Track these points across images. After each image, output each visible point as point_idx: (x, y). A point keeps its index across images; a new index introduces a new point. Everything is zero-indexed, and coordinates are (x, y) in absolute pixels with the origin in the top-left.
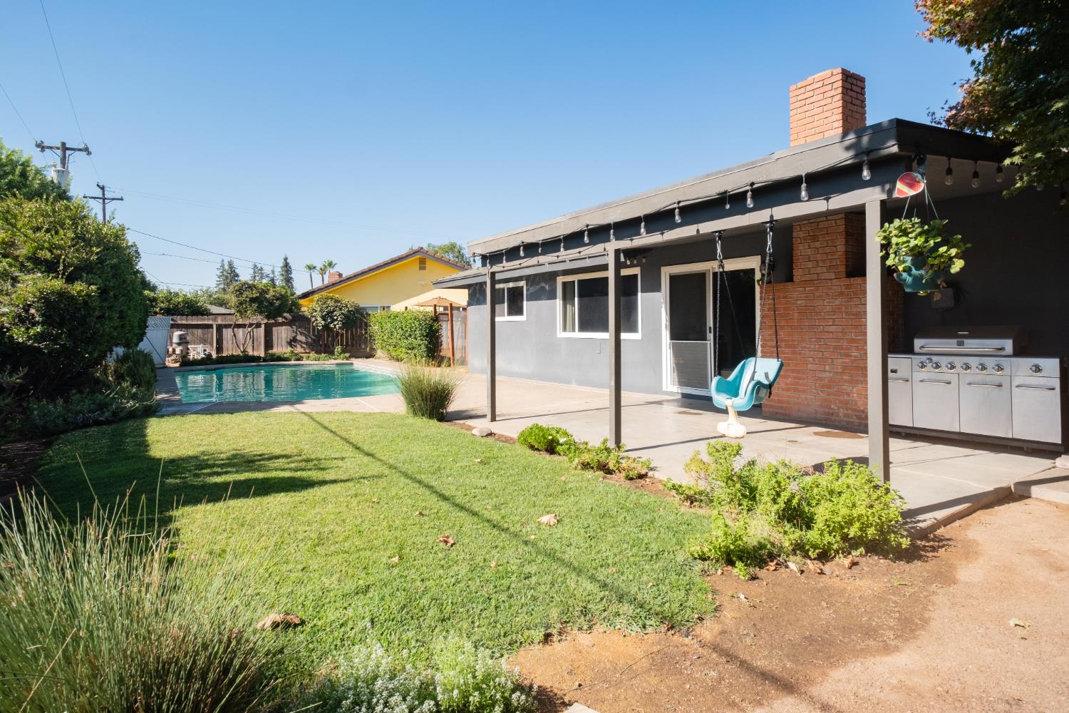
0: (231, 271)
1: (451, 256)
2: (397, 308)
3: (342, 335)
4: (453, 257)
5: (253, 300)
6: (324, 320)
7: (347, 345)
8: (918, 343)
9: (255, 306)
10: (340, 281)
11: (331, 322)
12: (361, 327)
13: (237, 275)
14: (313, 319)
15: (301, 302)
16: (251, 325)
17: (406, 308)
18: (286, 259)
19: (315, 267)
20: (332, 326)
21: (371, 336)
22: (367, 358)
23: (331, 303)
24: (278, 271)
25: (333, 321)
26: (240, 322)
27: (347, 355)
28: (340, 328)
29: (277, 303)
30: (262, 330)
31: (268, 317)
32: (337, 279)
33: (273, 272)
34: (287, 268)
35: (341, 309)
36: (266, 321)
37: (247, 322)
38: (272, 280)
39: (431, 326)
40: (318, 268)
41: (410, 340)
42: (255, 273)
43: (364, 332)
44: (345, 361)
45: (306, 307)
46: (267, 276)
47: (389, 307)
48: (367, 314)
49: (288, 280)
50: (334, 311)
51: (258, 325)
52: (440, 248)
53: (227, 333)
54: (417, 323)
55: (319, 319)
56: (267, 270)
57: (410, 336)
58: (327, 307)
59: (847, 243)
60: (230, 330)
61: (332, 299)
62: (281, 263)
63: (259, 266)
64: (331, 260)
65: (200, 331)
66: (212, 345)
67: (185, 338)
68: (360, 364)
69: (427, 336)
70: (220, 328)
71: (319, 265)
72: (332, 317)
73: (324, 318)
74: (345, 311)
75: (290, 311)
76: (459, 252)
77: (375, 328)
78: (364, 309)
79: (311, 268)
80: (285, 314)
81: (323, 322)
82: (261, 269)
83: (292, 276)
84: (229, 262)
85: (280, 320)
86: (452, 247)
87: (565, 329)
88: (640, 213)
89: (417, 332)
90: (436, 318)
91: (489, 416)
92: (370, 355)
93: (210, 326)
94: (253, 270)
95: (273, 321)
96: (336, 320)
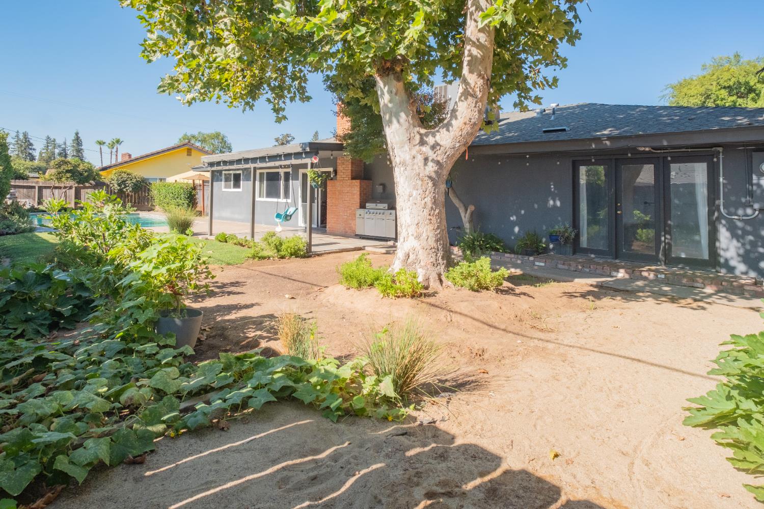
0: (26, 140)
1: (216, 141)
2: (170, 180)
3: (132, 196)
4: (218, 142)
5: (68, 171)
6: (119, 186)
7: (135, 202)
8: (367, 205)
9: (69, 175)
10: (131, 161)
11: (125, 188)
12: (145, 191)
13: (31, 145)
14: (112, 185)
15: (101, 173)
16: (65, 187)
17: (176, 181)
18: (77, 134)
19: (104, 143)
20: (125, 190)
21: (152, 197)
22: (149, 211)
23: (125, 176)
24: (70, 142)
25: (126, 187)
26: (57, 185)
27: (135, 209)
28: (130, 191)
29: (86, 174)
30: (73, 190)
31: (79, 183)
32: (127, 159)
33: (65, 144)
34: (78, 141)
35: (131, 180)
36: (76, 185)
37: (62, 185)
38: (64, 150)
39: (191, 192)
40: (107, 144)
41: (178, 200)
42: (48, 143)
43: (147, 194)
44: (133, 212)
45: (106, 177)
46: (59, 146)
47: (165, 179)
48: (149, 183)
49: (79, 151)
50: (126, 180)
51: (71, 188)
52: (208, 136)
53: (46, 192)
54: (182, 191)
55: (116, 185)
56: (59, 141)
57: (177, 198)
58: (122, 178)
59: (352, 167)
60: (48, 191)
61: (125, 173)
62: (73, 137)
63: (52, 138)
64: (118, 138)
65: (25, 190)
66: (34, 200)
67: (15, 195)
68: (143, 215)
69: (188, 198)
70: (40, 188)
71: (108, 141)
72: (125, 184)
73: (119, 185)
74: (134, 181)
75: (94, 179)
76: (223, 139)
77: (154, 192)
78: (148, 179)
79: (101, 143)
80: (91, 182)
81: (119, 188)
82: (54, 140)
83: (82, 147)
84: (23, 133)
85: (87, 185)
86: (217, 135)
87: (260, 197)
88: (258, 156)
89: (182, 196)
90: (194, 188)
91: (209, 234)
92: (150, 210)
93: (34, 187)
94: (46, 141)
95: (82, 185)
96: (128, 186)
